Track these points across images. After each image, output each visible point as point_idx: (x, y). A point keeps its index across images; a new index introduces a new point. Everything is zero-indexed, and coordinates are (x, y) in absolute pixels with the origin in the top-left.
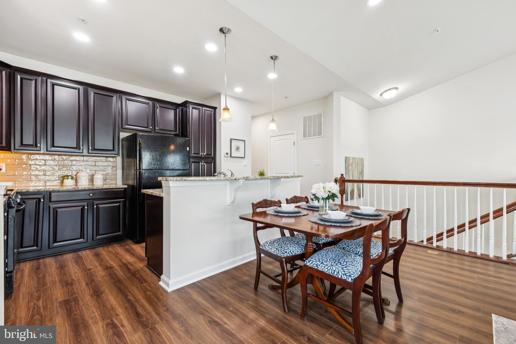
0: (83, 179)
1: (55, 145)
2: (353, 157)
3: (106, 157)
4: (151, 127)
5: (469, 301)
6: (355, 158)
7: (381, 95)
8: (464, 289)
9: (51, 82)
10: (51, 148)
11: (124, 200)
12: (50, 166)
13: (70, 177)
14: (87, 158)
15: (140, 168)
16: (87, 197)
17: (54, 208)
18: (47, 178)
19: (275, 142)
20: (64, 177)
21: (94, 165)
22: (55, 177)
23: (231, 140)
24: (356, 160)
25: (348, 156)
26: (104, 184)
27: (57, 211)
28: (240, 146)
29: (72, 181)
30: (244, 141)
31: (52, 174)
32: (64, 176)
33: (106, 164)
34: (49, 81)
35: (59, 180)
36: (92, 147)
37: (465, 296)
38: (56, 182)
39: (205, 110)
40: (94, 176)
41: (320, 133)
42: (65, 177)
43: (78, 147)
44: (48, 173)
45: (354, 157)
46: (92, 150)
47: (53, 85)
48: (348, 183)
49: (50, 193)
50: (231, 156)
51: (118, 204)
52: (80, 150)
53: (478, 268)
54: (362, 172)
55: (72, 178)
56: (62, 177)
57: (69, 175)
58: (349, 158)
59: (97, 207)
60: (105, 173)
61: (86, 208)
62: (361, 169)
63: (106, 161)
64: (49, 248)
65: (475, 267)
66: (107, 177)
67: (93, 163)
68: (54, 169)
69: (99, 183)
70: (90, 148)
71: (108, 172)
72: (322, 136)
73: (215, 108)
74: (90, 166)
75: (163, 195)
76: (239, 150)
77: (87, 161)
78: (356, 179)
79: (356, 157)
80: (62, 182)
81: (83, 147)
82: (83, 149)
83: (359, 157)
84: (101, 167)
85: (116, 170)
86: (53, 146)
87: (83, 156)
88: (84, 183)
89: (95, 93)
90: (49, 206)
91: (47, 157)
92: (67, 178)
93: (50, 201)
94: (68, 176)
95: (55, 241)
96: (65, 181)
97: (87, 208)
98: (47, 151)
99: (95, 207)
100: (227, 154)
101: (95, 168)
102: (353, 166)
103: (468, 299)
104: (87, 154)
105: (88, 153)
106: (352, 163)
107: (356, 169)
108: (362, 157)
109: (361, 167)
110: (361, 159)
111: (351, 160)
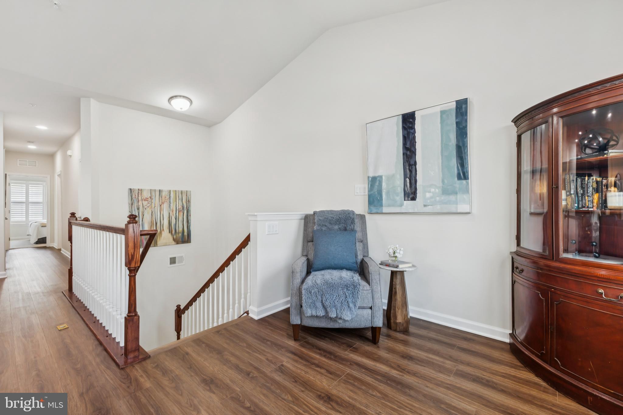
2: (152, 188)
6: (160, 190)
24: (164, 194)
25: (136, 187)
45: (158, 188)
54: (185, 209)
58: (140, 190)
62: (181, 204)
79: (165, 188)
83: (172, 189)
102: (153, 201)
106: (150, 197)
107: (165, 206)
108: (184, 189)
109: (180, 202)
110: (182, 192)
111: (146, 195)
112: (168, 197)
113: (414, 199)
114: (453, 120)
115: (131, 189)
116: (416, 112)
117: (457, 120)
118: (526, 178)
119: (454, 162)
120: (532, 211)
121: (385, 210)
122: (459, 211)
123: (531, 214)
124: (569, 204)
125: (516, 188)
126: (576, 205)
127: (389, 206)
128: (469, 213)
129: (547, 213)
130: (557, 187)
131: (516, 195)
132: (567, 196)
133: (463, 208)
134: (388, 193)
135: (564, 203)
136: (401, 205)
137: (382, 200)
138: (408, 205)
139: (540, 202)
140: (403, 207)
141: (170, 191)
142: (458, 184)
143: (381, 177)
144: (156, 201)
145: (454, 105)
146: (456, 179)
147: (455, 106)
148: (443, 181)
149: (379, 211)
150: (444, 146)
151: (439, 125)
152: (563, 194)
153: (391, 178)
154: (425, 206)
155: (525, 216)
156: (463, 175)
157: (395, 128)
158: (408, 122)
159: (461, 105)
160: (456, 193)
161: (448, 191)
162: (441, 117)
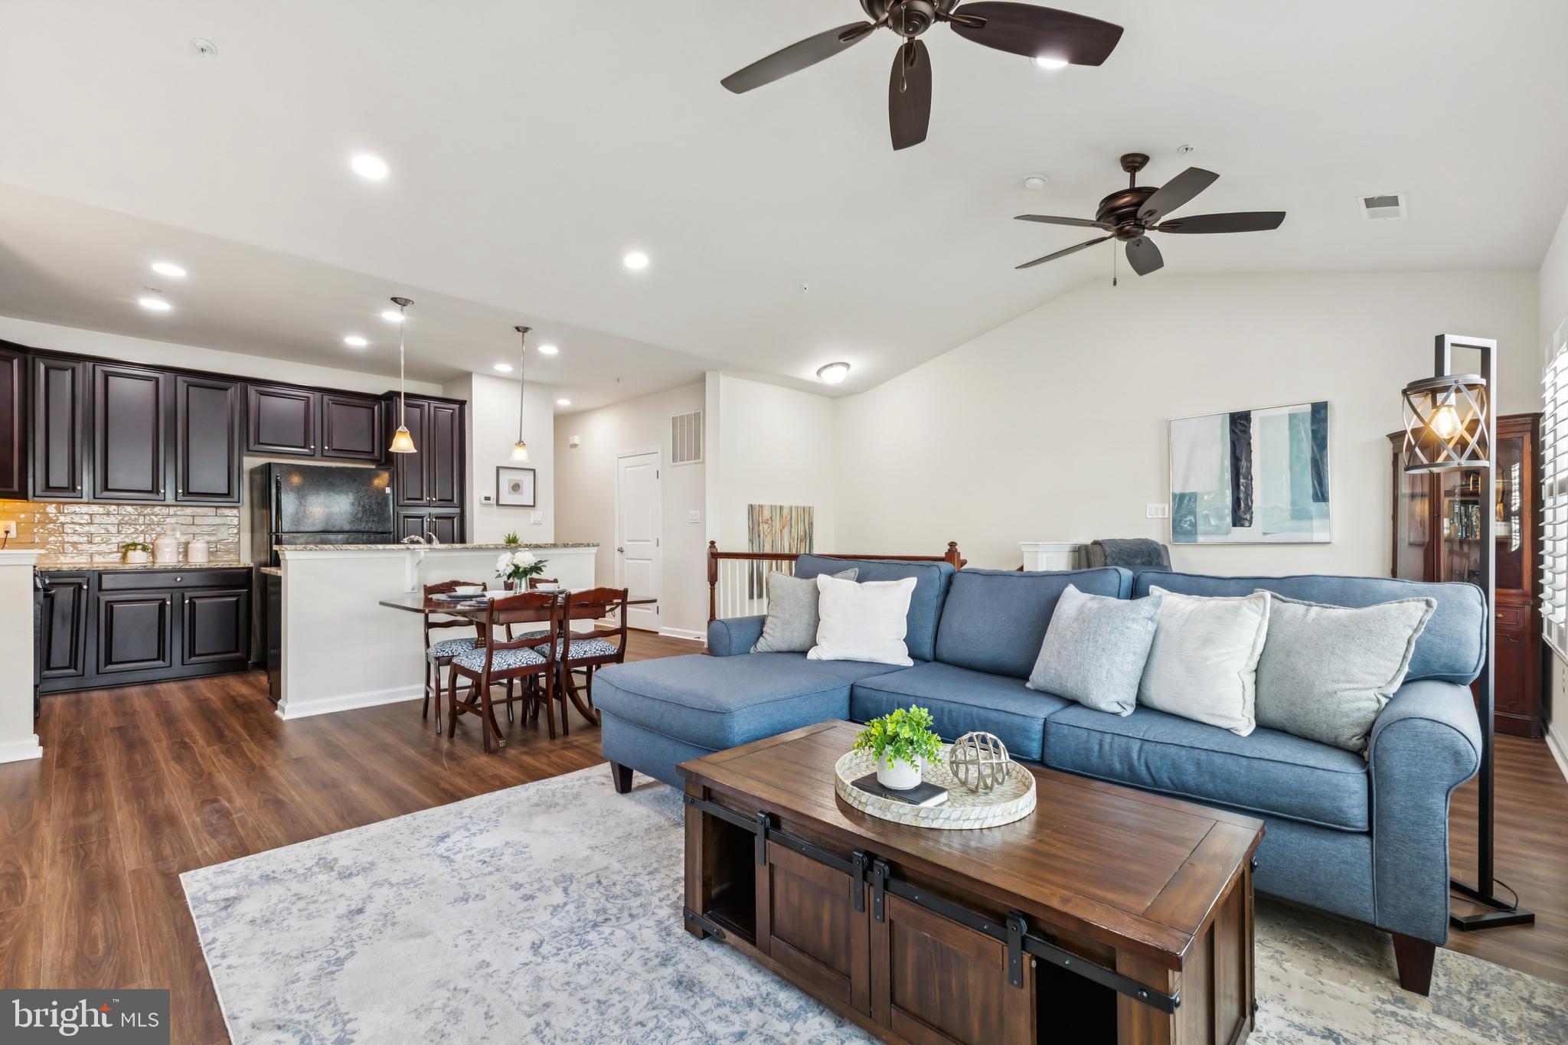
0: (166, 549)
1: (110, 487)
2: (773, 504)
3: (217, 507)
4: (312, 447)
6: (781, 506)
7: (819, 373)
9: (103, 371)
10: (101, 492)
11: (246, 590)
12: (102, 526)
13: (139, 547)
14: (174, 509)
15: (277, 531)
16: (172, 584)
17: (107, 602)
18: (95, 548)
19: (628, 469)
20: (127, 548)
21: (191, 523)
22: (112, 546)
23: (498, 468)
24: (786, 512)
25: (756, 502)
26: (210, 561)
27: (112, 608)
28: (522, 481)
29: (144, 554)
30: (534, 470)
31: (105, 540)
32: (128, 545)
33: (218, 520)
34: (99, 369)
35: (118, 552)
36: (183, 489)
38: (115, 555)
39: (435, 407)
40: (190, 546)
41: (697, 456)
42: (131, 548)
43: (155, 490)
44: (97, 539)
45: (778, 504)
46: (183, 495)
47: (107, 376)
48: (779, 561)
49: (100, 574)
50: (498, 504)
51: (234, 599)
52: (158, 494)
54: (808, 537)
55: (144, 549)
56: (123, 547)
57: (136, 541)
58: (761, 507)
59: (190, 603)
60: (213, 539)
61: (168, 603)
62: (803, 529)
63: (216, 516)
64: (98, 673)
66: (218, 546)
67: (189, 520)
68: (108, 531)
69: (199, 557)
70: (180, 491)
71: (219, 538)
72: (701, 460)
73: (462, 403)
74: (182, 524)
75: (280, 573)
76: (520, 490)
77: (176, 515)
78: (779, 552)
79: (786, 504)
80: (124, 556)
81: (165, 489)
82: (165, 493)
83: (794, 504)
84: (206, 528)
85: (238, 533)
86: (106, 488)
87: (168, 506)
88: (168, 557)
89: (189, 385)
90: (98, 598)
91: (95, 509)
92: (133, 547)
93: (100, 589)
94: (135, 545)
95: (109, 661)
96: (130, 553)
97: (171, 604)
98: (94, 498)
99: (187, 602)
100: (488, 499)
101: (193, 529)
102: (774, 524)
104: (173, 502)
105: (176, 500)
106: (771, 518)
107: (786, 531)
108: (807, 505)
109: (802, 526)
110: (804, 508)
111: (767, 514)
112: (789, 518)
114: (1306, 429)
115: (751, 507)
116: (1252, 412)
117: (1314, 428)
118: (1404, 503)
119: (1307, 480)
120: (1412, 540)
121: (1201, 539)
122: (1314, 541)
123: (1411, 544)
124: (1453, 532)
125: (1392, 513)
126: (1460, 534)
127: (1208, 534)
128: (1330, 543)
129: (1429, 542)
130: (1439, 516)
131: (1392, 522)
132: (1451, 524)
133: (1320, 536)
134: (1207, 517)
135: (1446, 532)
136: (1227, 533)
137: (1196, 525)
138: (1239, 533)
139: (1420, 529)
140: (1231, 535)
141: (791, 507)
142: (1314, 507)
143: (1194, 494)
144: (777, 525)
145: (1308, 408)
146: (1312, 500)
147: (1310, 410)
148: (1293, 501)
149: (1191, 542)
150: (1294, 458)
151: (1287, 432)
152: (1446, 522)
154: (1265, 534)
155: (1403, 546)
156: (1321, 495)
157: (1219, 431)
158: (1240, 423)
159: (1319, 412)
160: (1311, 518)
161: (1299, 514)
162: (1290, 421)
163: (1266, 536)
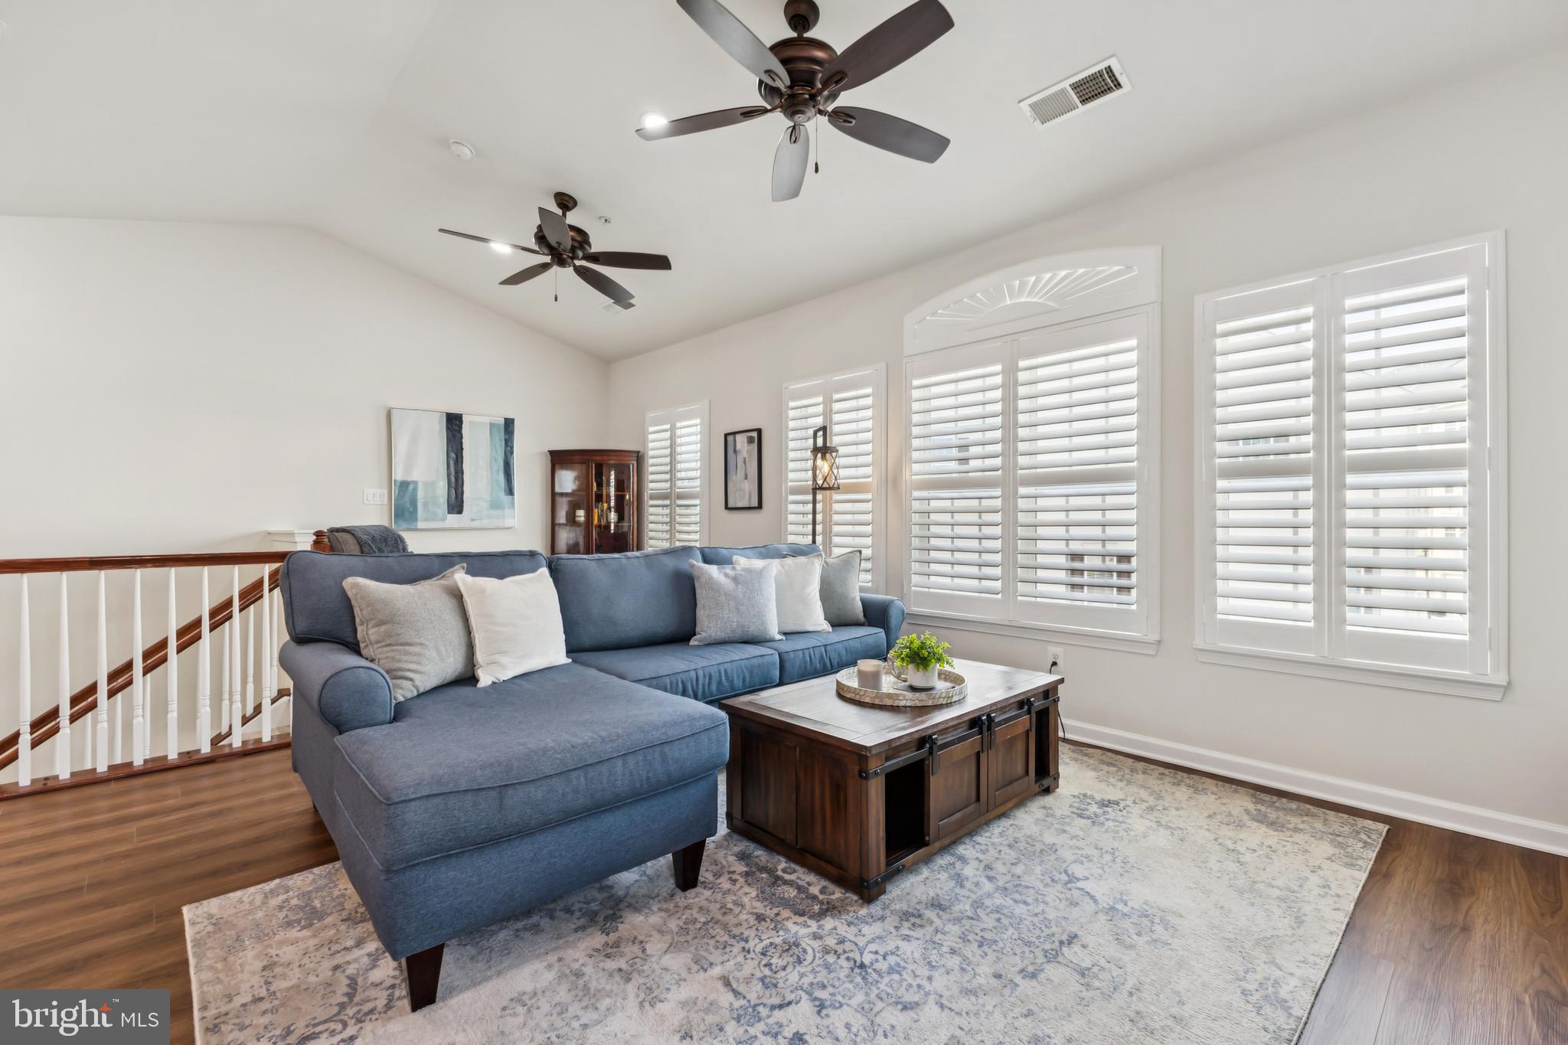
5: (116, 909)
8: (101, 884)
37: (105, 904)
53: (139, 803)
65: (130, 805)
103: (114, 905)
113: (460, 512)
114: (501, 435)
116: (463, 415)
117: (505, 438)
119: (501, 477)
121: (420, 525)
122: (504, 526)
127: (427, 520)
128: (513, 527)
133: (509, 522)
134: (425, 504)
136: (444, 519)
137: (417, 512)
138: (453, 520)
140: (447, 521)
142: (504, 498)
143: (416, 483)
145: (502, 421)
146: (502, 493)
148: (491, 495)
149: (412, 527)
150: (492, 459)
151: (488, 437)
153: (431, 485)
154: (472, 520)
156: (510, 491)
157: (437, 427)
158: (454, 422)
159: (509, 424)
160: (503, 508)
161: (495, 505)
162: (490, 428)
163: (473, 522)
